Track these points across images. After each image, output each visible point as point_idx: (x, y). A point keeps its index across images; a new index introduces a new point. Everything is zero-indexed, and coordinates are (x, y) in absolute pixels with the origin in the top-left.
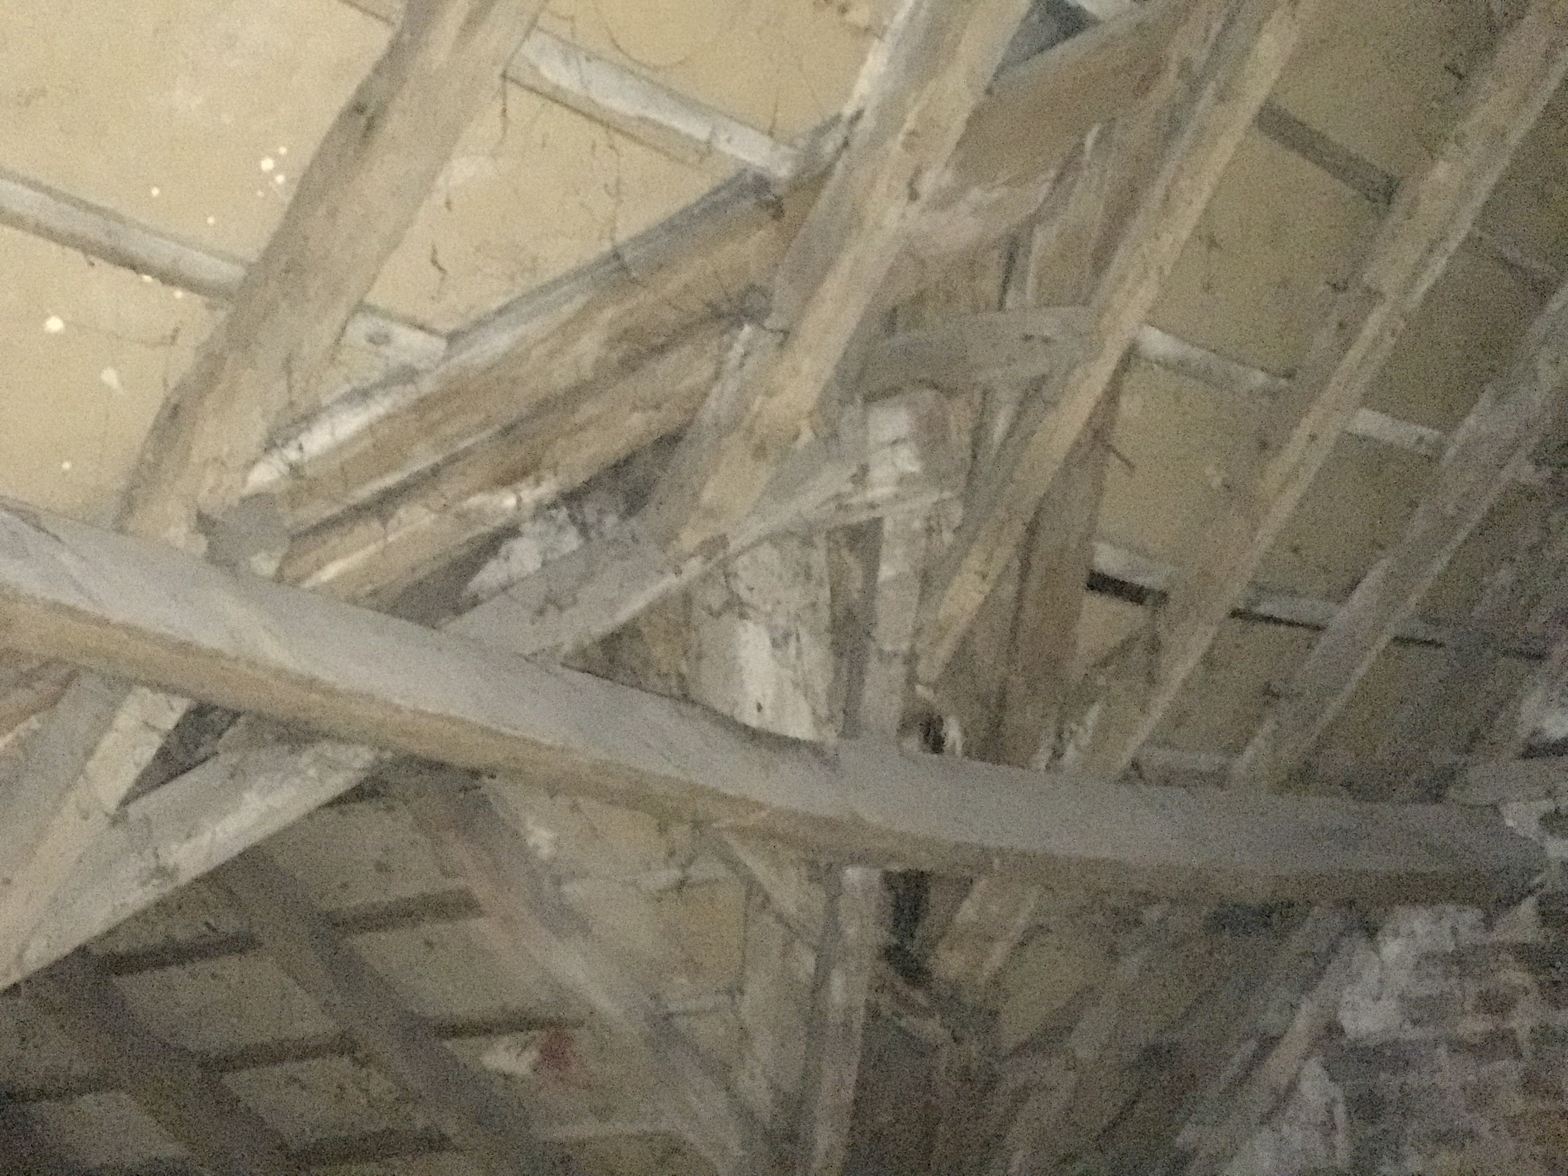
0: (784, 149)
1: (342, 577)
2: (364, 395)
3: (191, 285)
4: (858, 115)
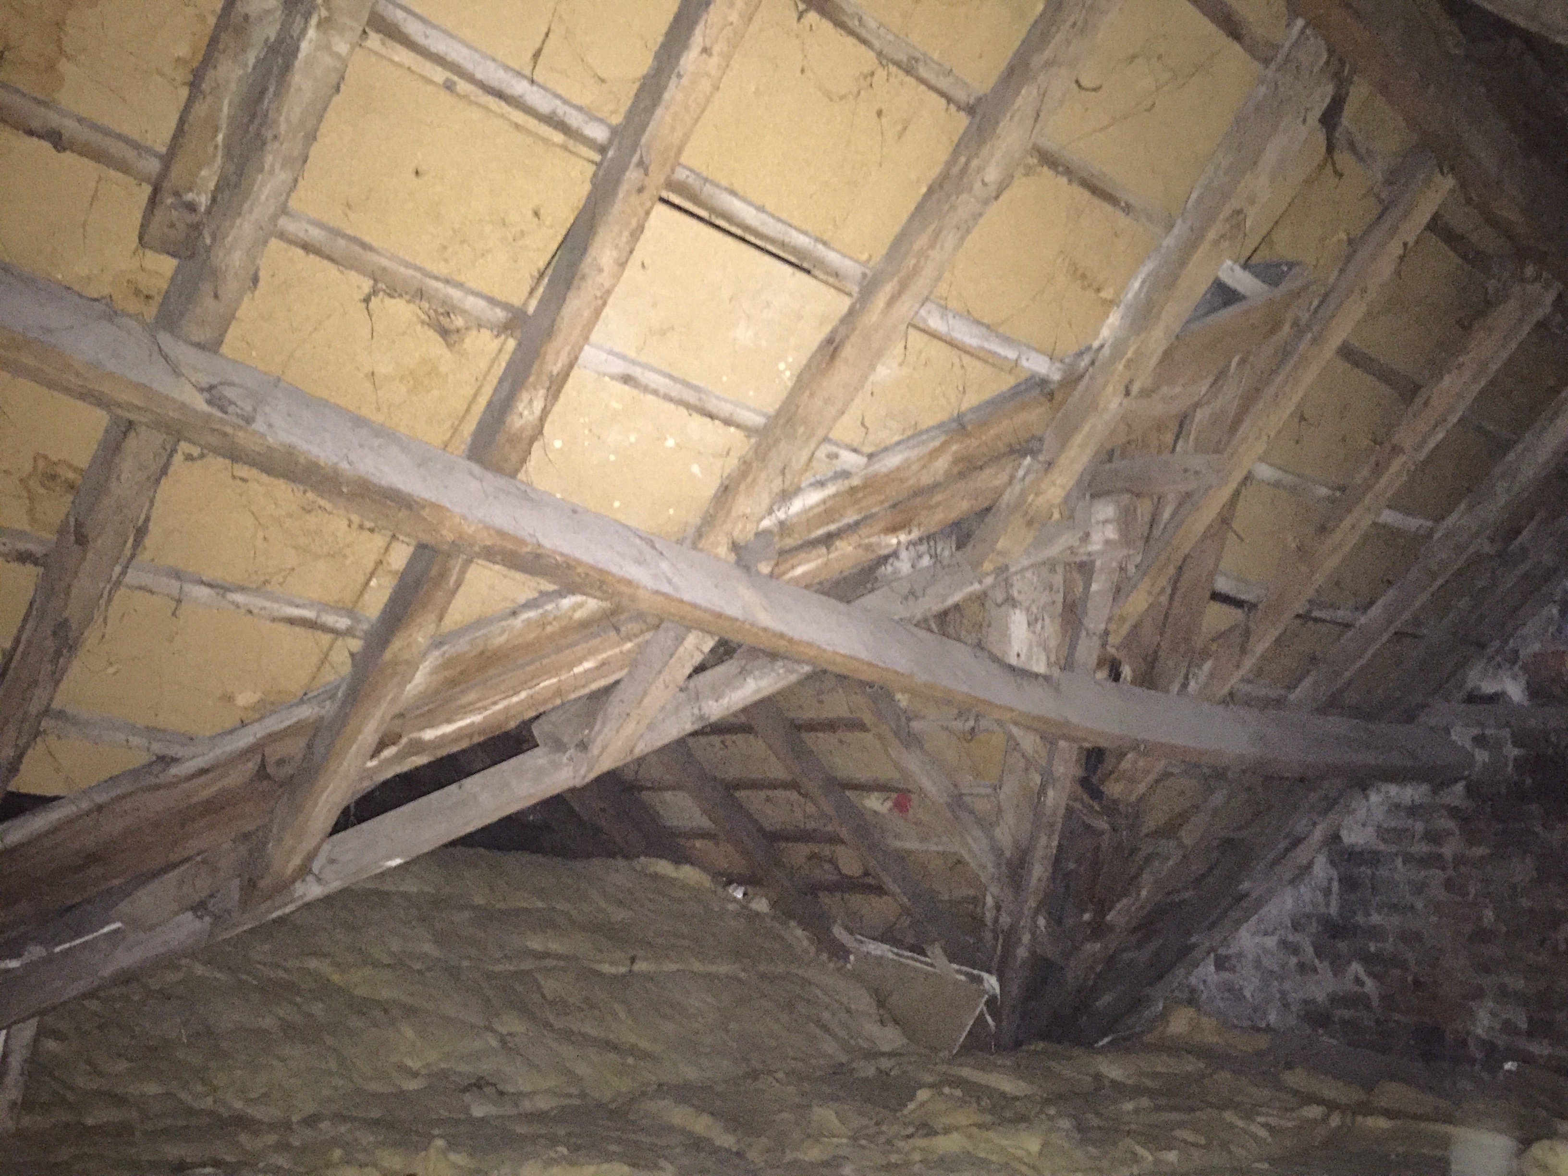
0: (1058, 365)
1: (804, 574)
2: (821, 484)
3: (738, 426)
4: (1102, 346)
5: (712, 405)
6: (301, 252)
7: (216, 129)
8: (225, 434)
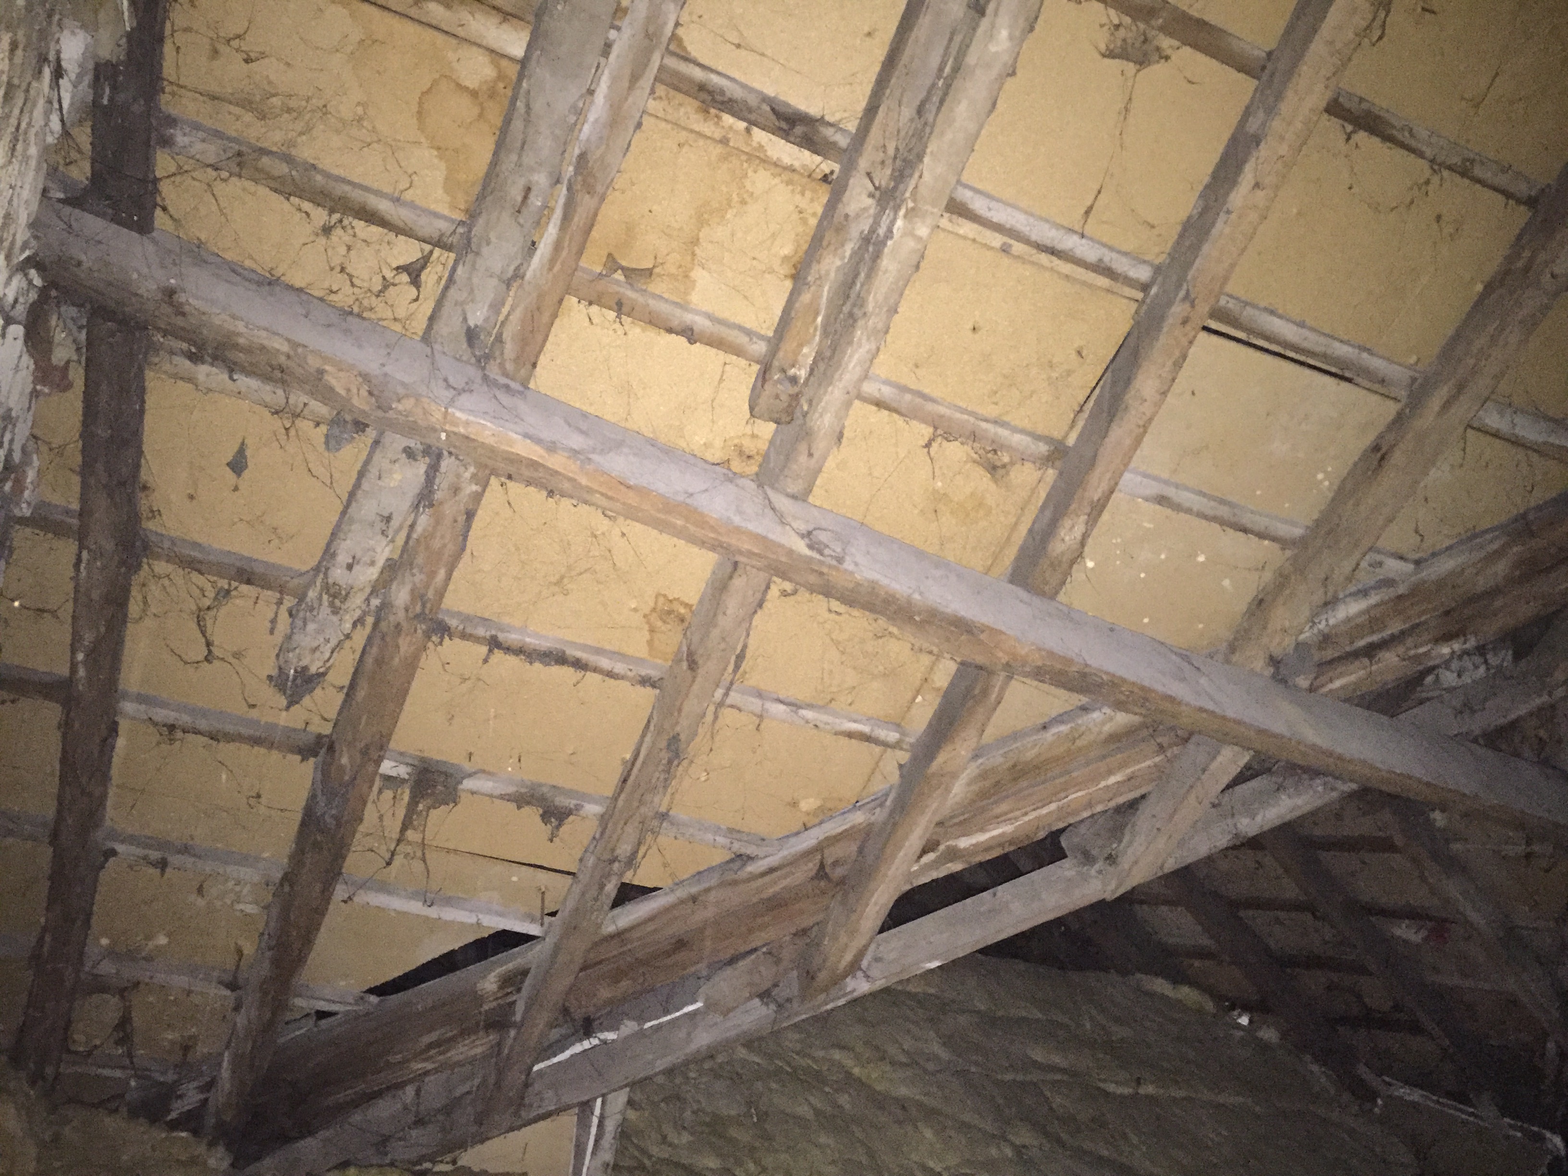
1: (1342, 688)
2: (1364, 593)
3: (1274, 539)
5: (1247, 520)
6: (874, 408)
7: (817, 314)
8: (821, 574)
